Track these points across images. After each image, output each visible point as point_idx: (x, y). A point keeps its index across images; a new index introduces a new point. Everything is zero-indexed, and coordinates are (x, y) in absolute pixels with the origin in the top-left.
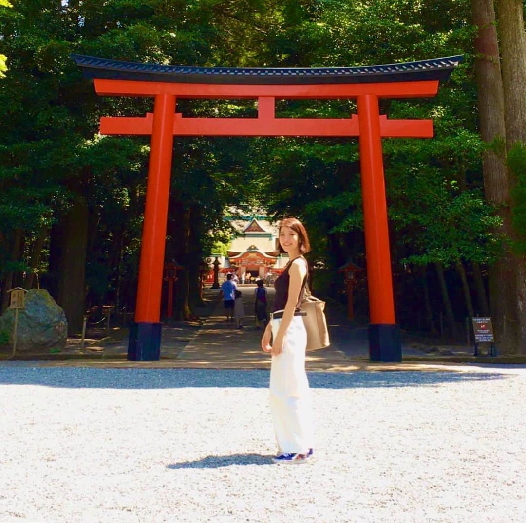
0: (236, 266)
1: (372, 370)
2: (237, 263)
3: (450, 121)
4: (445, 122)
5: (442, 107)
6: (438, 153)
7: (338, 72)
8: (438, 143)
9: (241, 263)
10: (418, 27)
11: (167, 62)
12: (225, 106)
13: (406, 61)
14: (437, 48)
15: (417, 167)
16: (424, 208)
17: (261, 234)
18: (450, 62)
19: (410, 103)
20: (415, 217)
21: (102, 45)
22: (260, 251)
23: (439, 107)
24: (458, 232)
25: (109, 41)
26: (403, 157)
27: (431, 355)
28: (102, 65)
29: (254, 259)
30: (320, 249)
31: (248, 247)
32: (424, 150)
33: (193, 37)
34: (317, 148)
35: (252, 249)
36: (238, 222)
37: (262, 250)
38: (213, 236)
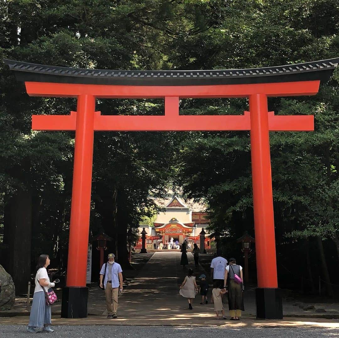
0: (161, 234)
1: (257, 326)
2: (162, 232)
3: (330, 116)
4: (326, 117)
5: (324, 104)
6: (320, 143)
7: (233, 73)
8: (320, 135)
9: (164, 233)
10: (306, 32)
11: (92, 66)
12: (143, 104)
13: (296, 63)
14: (322, 51)
15: (302, 155)
16: (306, 191)
17: (180, 209)
18: (330, 63)
19: (297, 101)
20: (299, 198)
21: (32, 51)
22: (180, 222)
23: (322, 103)
24: (334, 211)
25: (38, 48)
26: (289, 148)
27: (308, 312)
28: (30, 69)
29: (175, 229)
30: (226, 222)
31: (170, 220)
32: (308, 141)
33: (109, 43)
34: (217, 140)
35: (173, 221)
36: (160, 200)
37: (181, 222)
38: (140, 211)
